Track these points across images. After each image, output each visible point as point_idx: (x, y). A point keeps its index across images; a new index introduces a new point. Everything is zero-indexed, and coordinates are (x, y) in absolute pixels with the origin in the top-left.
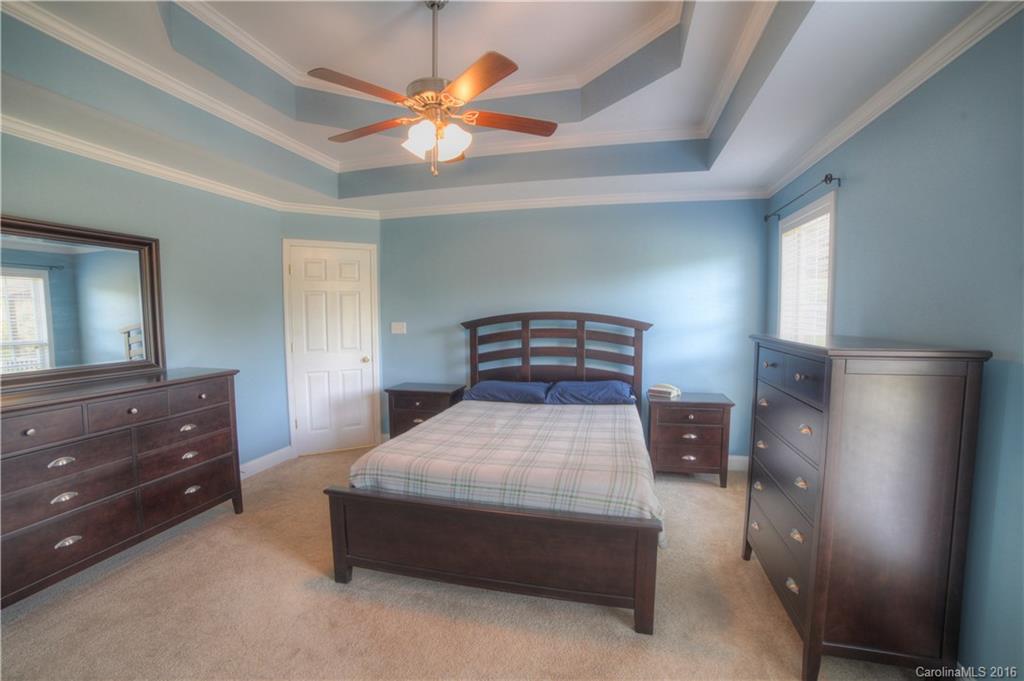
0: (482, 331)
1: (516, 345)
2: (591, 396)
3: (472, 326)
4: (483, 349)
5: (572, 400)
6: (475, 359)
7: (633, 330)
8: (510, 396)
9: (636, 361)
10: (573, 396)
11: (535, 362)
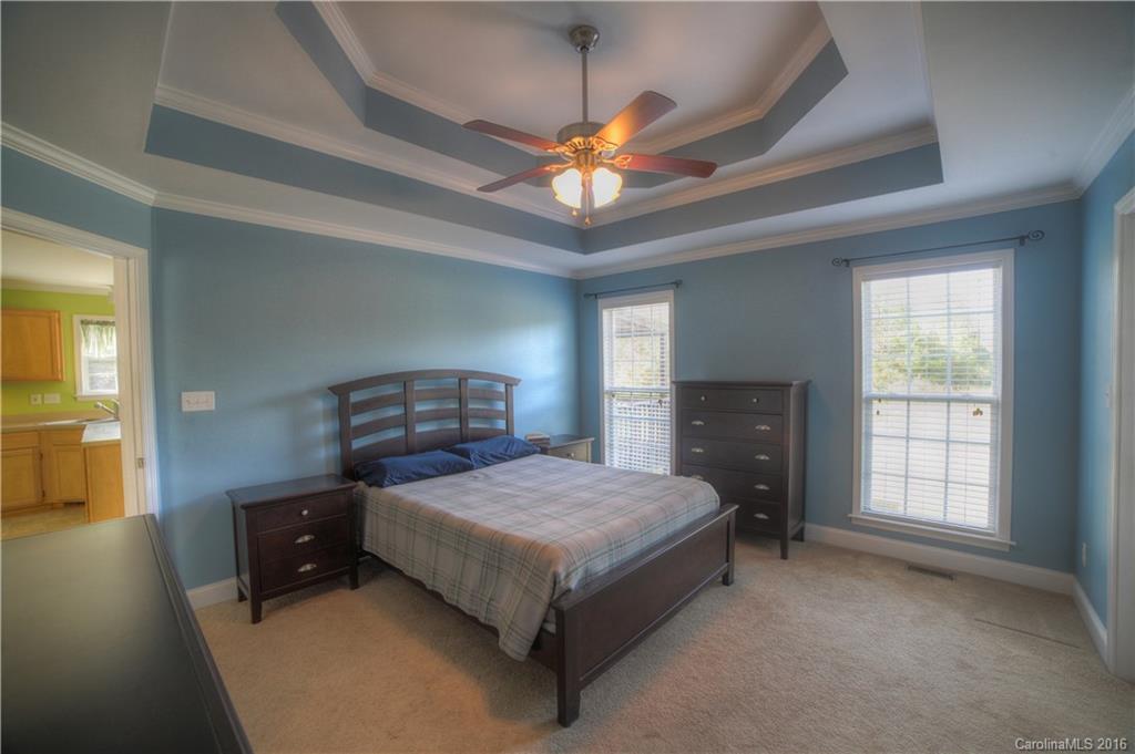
0: (355, 397)
1: (394, 412)
2: (508, 453)
3: (341, 391)
4: (356, 421)
5: (496, 461)
6: (344, 435)
7: (503, 385)
8: (437, 470)
9: (508, 415)
10: (492, 456)
11: (420, 429)
